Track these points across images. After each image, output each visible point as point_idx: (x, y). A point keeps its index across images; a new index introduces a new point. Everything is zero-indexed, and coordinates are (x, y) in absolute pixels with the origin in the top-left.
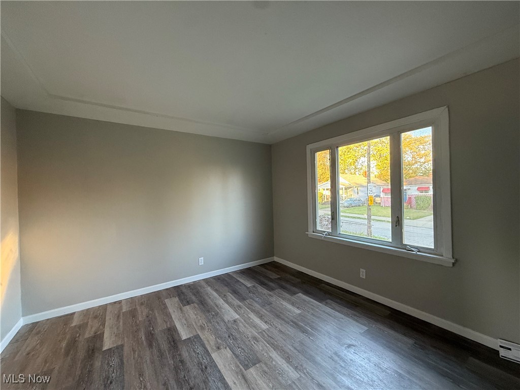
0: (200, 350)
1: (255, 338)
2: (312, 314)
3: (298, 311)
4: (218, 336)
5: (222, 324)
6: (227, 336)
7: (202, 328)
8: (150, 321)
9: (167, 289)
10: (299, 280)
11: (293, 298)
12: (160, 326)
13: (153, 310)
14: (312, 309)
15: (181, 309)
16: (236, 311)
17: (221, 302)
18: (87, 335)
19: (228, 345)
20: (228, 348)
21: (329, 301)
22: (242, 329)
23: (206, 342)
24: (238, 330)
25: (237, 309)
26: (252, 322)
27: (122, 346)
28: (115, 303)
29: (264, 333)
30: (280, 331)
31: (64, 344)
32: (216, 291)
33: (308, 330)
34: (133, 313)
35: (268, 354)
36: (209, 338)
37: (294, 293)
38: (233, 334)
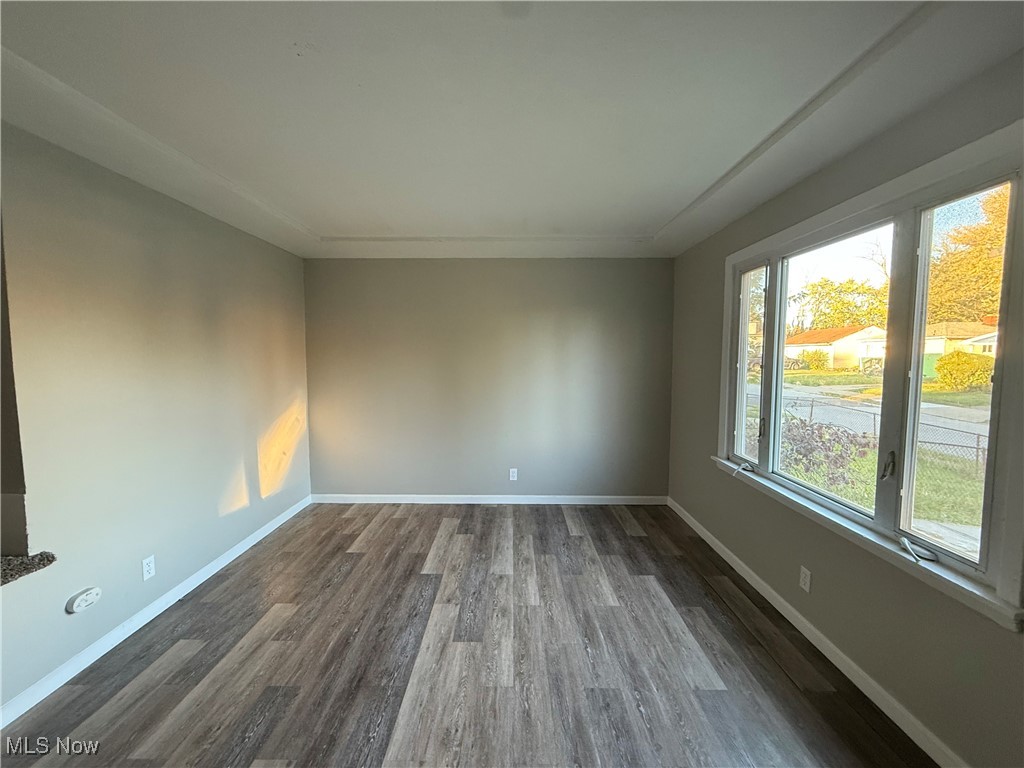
0: (427, 593)
1: (504, 612)
2: (636, 619)
3: (612, 601)
4: (462, 589)
5: (482, 573)
6: (473, 591)
7: (454, 569)
8: (409, 539)
9: (458, 505)
10: (677, 552)
11: (630, 580)
12: (415, 548)
13: (420, 526)
14: (646, 610)
15: (451, 536)
16: (515, 565)
17: (508, 545)
18: (345, 532)
19: (462, 604)
20: (459, 606)
21: (699, 610)
22: (500, 592)
23: (442, 587)
24: (492, 590)
25: (520, 560)
26: (522, 588)
27: (364, 555)
28: (394, 504)
29: (524, 609)
30: (550, 619)
31: (324, 534)
32: (517, 527)
33: (598, 637)
34: (400, 523)
35: (500, 637)
36: (450, 584)
37: (641, 571)
38: (483, 593)
